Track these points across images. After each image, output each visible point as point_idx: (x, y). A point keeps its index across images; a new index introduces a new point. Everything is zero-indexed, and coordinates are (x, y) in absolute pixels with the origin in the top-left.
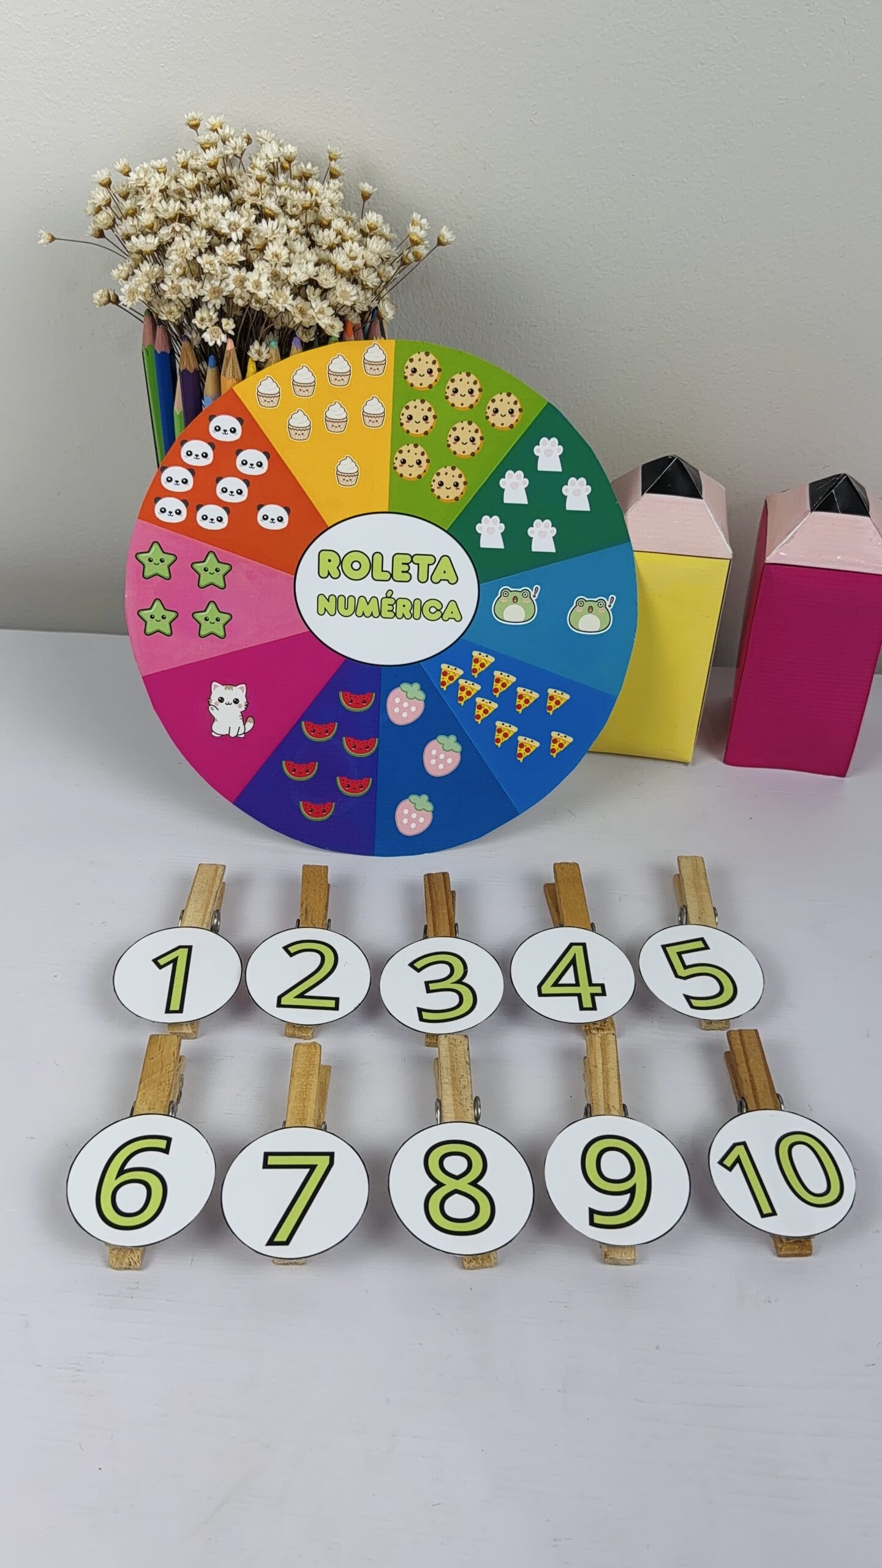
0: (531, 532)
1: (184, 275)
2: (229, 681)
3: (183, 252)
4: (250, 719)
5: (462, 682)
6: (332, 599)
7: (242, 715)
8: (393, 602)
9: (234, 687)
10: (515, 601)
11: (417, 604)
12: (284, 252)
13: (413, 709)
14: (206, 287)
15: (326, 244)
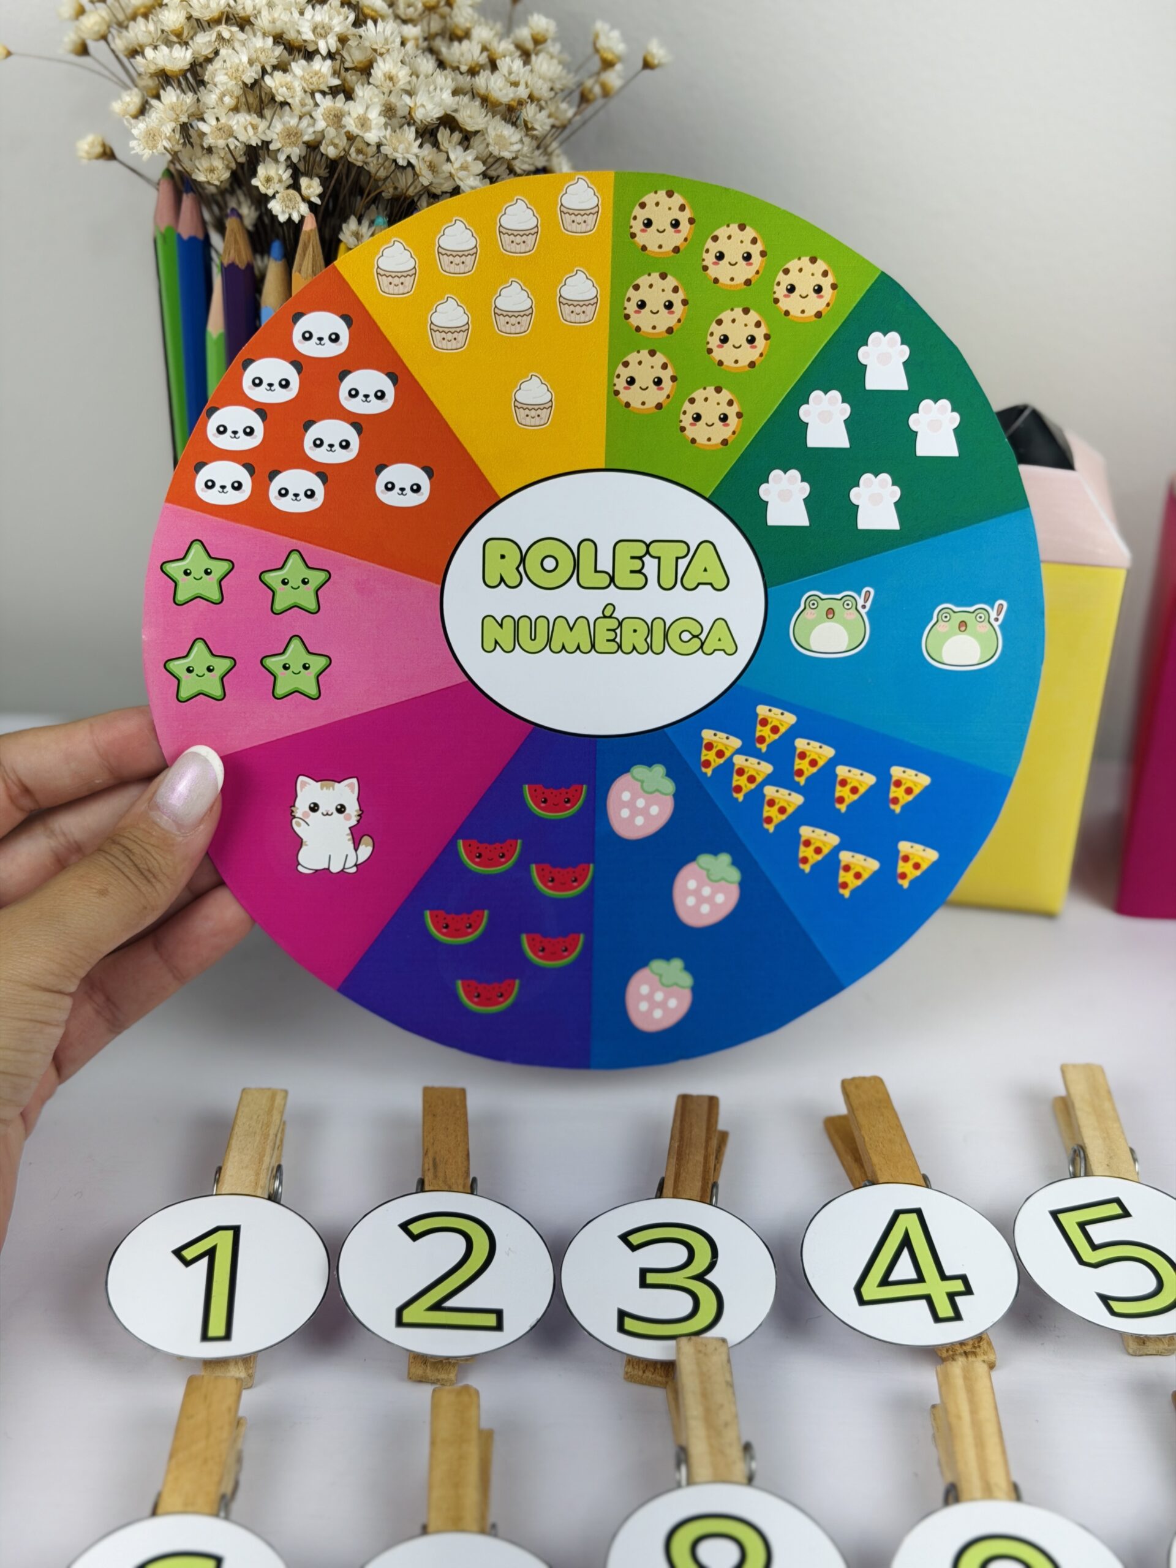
0: (855, 495)
1: (236, 109)
2: (327, 775)
3: (236, 72)
4: (366, 839)
5: (739, 761)
6: (509, 624)
7: (352, 833)
8: (615, 624)
9: (337, 784)
10: (830, 616)
11: (658, 625)
12: (403, 75)
13: (654, 810)
14: (275, 127)
15: (466, 65)
